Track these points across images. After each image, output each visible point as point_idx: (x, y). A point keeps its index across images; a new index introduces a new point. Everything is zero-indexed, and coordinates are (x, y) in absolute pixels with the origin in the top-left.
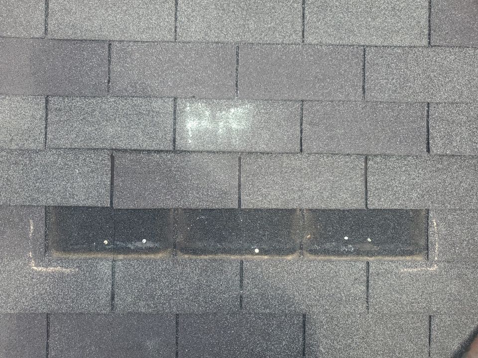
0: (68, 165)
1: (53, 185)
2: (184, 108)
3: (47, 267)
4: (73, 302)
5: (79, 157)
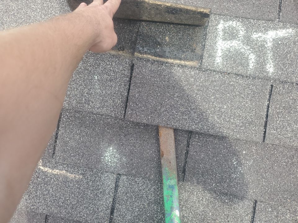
0: (88, 70)
1: (71, 88)
2: (217, 25)
3: (53, 169)
4: (73, 208)
5: (100, 64)
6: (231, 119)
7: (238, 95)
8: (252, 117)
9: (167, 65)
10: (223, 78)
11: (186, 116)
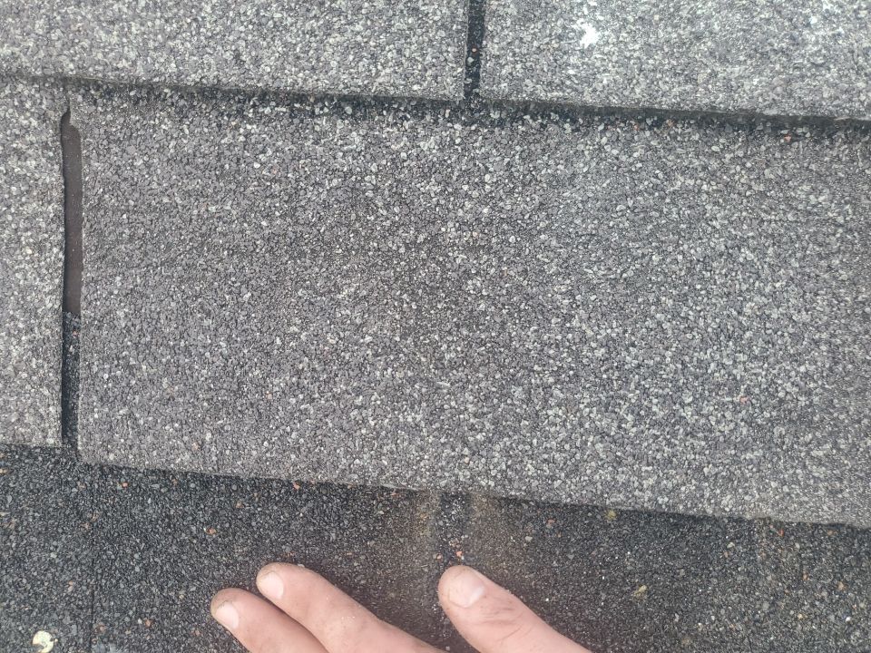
6: (683, 405)
7: (721, 255)
8: (812, 385)
9: (267, 110)
10: (624, 158)
11: (412, 408)
